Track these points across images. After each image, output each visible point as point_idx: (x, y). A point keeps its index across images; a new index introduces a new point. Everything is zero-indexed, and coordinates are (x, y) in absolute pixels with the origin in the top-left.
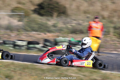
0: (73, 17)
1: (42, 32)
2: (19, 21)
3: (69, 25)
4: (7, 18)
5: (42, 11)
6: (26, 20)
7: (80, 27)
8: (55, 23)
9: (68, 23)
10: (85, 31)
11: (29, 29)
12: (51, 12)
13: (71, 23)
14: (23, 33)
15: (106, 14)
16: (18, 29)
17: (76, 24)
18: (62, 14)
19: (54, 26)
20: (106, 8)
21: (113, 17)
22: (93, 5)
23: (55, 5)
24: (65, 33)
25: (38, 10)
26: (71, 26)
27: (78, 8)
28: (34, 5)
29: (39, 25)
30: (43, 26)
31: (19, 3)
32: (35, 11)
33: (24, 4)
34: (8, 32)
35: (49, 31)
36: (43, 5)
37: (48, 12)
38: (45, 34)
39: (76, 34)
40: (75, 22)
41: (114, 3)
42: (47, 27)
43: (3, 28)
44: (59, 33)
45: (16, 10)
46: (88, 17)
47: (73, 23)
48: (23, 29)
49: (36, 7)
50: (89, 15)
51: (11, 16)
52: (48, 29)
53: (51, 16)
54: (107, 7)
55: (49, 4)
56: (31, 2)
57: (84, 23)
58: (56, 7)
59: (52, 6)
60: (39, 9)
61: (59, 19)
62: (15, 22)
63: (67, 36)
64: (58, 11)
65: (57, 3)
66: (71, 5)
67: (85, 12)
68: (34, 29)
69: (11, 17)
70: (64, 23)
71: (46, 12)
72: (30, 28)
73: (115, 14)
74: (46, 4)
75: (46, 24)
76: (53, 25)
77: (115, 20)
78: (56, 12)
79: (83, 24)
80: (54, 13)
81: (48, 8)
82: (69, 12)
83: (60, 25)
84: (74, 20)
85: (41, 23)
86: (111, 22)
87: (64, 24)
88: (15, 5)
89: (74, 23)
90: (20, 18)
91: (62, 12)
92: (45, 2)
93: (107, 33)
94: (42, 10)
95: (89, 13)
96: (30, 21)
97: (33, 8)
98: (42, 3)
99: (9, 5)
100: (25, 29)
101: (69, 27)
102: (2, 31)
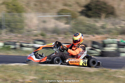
1: (90, 34)
2: (66, 23)
3: (118, 25)
4: (53, 21)
5: (89, 13)
6: (73, 22)
8: (103, 25)
9: (117, 24)
12: (98, 14)
13: (120, 24)
16: (65, 32)
18: (111, 15)
19: (103, 27)
24: (114, 34)
25: (85, 12)
26: (120, 27)
28: (80, 6)
29: (87, 27)
30: (91, 28)
31: (66, 5)
32: (82, 13)
33: (70, 6)
34: (55, 35)
35: (98, 33)
36: (90, 6)
37: (96, 13)
38: (94, 36)
40: (124, 22)
42: (96, 29)
43: (49, 31)
44: (108, 34)
45: (62, 12)
48: (70, 31)
49: (83, 8)
51: (57, 19)
52: (97, 31)
53: (99, 17)
55: (96, 5)
56: (78, 3)
58: (104, 8)
59: (100, 7)
60: (86, 10)
61: (107, 20)
62: (62, 25)
63: (116, 37)
64: (106, 11)
65: (105, 4)
66: (119, 5)
68: (82, 31)
69: (57, 20)
70: (113, 24)
71: (94, 13)
72: (78, 30)
74: (93, 5)
75: (95, 25)
78: (104, 13)
80: (102, 14)
81: (96, 9)
82: (118, 12)
83: (109, 26)
84: (123, 20)
85: (89, 25)
87: (113, 25)
88: (61, 7)
89: (123, 24)
90: (67, 20)
91: (110, 12)
92: (93, 3)
94: (90, 11)
97: (80, 9)
98: (89, 4)
99: (55, 8)
100: (73, 32)
101: (118, 28)
102: (49, 35)
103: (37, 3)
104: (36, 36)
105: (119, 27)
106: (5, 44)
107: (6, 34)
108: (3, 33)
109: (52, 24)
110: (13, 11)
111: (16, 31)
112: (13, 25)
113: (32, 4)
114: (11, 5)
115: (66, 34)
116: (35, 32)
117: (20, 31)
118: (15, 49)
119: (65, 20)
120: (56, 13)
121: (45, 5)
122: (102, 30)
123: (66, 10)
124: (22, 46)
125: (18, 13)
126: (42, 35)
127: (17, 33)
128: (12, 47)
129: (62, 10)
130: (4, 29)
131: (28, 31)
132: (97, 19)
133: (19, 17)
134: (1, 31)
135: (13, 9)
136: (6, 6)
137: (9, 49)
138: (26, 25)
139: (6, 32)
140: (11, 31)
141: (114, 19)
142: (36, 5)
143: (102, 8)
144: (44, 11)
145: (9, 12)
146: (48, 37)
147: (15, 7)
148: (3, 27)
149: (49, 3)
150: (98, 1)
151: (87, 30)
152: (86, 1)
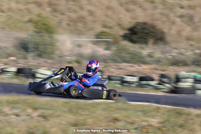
0: (174, 45)
1: (135, 63)
2: (107, 49)
3: (167, 54)
4: (90, 45)
5: (134, 37)
6: (114, 48)
7: (183, 58)
8: (150, 52)
9: (167, 52)
10: (189, 63)
11: (119, 60)
12: (145, 39)
13: (171, 53)
14: (111, 64)
16: (105, 60)
17: (177, 53)
18: (159, 41)
19: (150, 56)
22: (198, 30)
23: (150, 29)
24: (164, 65)
25: (129, 36)
27: (179, 33)
28: (123, 28)
30: (136, 55)
31: (105, 26)
32: (125, 37)
33: (110, 28)
35: (145, 63)
36: (136, 30)
37: (142, 38)
38: (140, 66)
39: (178, 66)
40: (176, 51)
42: (141, 57)
44: (157, 64)
45: (101, 35)
46: (191, 45)
48: (111, 59)
49: (127, 32)
50: (192, 43)
51: (95, 43)
52: (143, 60)
53: (146, 43)
55: (143, 28)
56: (120, 25)
57: (187, 52)
58: (152, 32)
59: (147, 31)
60: (130, 34)
61: (155, 47)
62: (101, 51)
63: (167, 69)
64: (154, 37)
65: (153, 27)
66: (170, 29)
67: (188, 39)
68: (126, 59)
69: (95, 44)
70: (163, 53)
71: (139, 38)
72: (120, 58)
74: (139, 27)
75: (140, 53)
76: (148, 55)
78: (152, 38)
79: (186, 54)
80: (149, 39)
81: (142, 33)
82: (168, 38)
83: (158, 55)
84: (175, 48)
85: (134, 53)
87: (163, 54)
88: (99, 29)
89: (174, 53)
90: (107, 45)
91: (159, 38)
92: (139, 25)
94: (134, 35)
95: (193, 40)
96: (120, 49)
97: (122, 33)
98: (134, 27)
99: (92, 29)
100: (114, 60)
101: (168, 58)
103: (71, 23)
104: (70, 63)
105: (170, 57)
107: (33, 59)
108: (29, 57)
109: (89, 49)
110: (42, 31)
111: (46, 56)
112: (41, 48)
113: (64, 23)
114: (40, 24)
115: (106, 63)
116: (68, 58)
117: (51, 56)
119: (104, 45)
120: (94, 35)
121: (80, 25)
122: (149, 59)
123: (107, 33)
125: (48, 33)
126: (78, 62)
127: (47, 58)
129: (102, 32)
130: (31, 53)
131: (60, 57)
132: (143, 46)
133: (49, 39)
134: (28, 54)
135: (42, 29)
136: (34, 25)
138: (58, 49)
139: (34, 56)
140: (40, 56)
141: (163, 46)
142: (69, 25)
143: (150, 32)
144: (79, 33)
145: (38, 32)
146: (84, 65)
147: (44, 26)
148: (29, 50)
149: (85, 23)
150: (145, 24)
151: (131, 59)
152: (130, 22)
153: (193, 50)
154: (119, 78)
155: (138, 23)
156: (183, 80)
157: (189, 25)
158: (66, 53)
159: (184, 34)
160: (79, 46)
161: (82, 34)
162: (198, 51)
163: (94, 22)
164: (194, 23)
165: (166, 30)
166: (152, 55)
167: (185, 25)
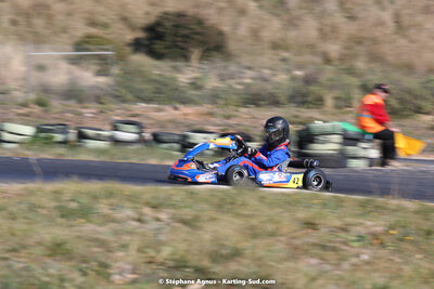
0: (246, 60)
2: (99, 73)
3: (234, 81)
4: (64, 65)
5: (159, 46)
6: (115, 70)
8: (196, 78)
9: (232, 77)
10: (283, 99)
11: (129, 96)
12: (183, 49)
13: (240, 78)
14: (114, 106)
15: (334, 49)
16: (98, 97)
17: (252, 78)
18: (214, 53)
19: (195, 85)
20: (333, 31)
21: (355, 56)
23: (193, 27)
24: (228, 105)
25: (147, 42)
26: (239, 84)
27: (255, 34)
28: (133, 28)
29: (157, 86)
30: (165, 85)
31: (93, 24)
32: (137, 46)
33: (105, 26)
34: (72, 103)
35: (185, 101)
36: (160, 29)
37: (177, 46)
38: (176, 109)
40: (250, 73)
41: (352, 18)
42: (176, 89)
43: (56, 94)
44: (213, 104)
45: (88, 43)
46: (284, 60)
47: (244, 78)
48: (112, 95)
49: (141, 35)
50: (285, 54)
51: (74, 61)
53: (186, 58)
54: (334, 29)
55: (177, 26)
56: (125, 19)
57: (274, 75)
58: (197, 33)
59: (185, 32)
60: (150, 39)
61: (206, 66)
62: (88, 78)
63: (236, 113)
64: (203, 43)
65: (200, 22)
66: (236, 26)
67: (275, 46)
69: (74, 64)
70: (222, 78)
71: (169, 48)
72: (131, 92)
73: (359, 49)
74: (168, 24)
75: (174, 79)
76: (190, 84)
77: (361, 64)
78: (197, 46)
80: (192, 50)
81: (176, 35)
82: (232, 46)
83: (212, 83)
84: (249, 68)
85: (162, 80)
86: (351, 72)
87: (222, 80)
88: (81, 30)
89: (248, 78)
90: (99, 64)
91: (213, 45)
92: (168, 19)
93: (343, 103)
94: (157, 41)
95: (287, 49)
97: (130, 36)
98: (158, 24)
99: (64, 30)
101: (235, 89)
102: (56, 104)
103: (18, 18)
105: (239, 87)
106: (40, 130)
109: (60, 76)
113: (5, 20)
115: (101, 103)
116: (18, 94)
118: (64, 142)
119: (95, 64)
120: (71, 45)
121: (39, 22)
122: (195, 92)
123: (98, 37)
124: (82, 136)
126: (41, 103)
128: (59, 137)
129: (88, 37)
132: (178, 63)
137: (49, 142)
141: (223, 64)
142: (14, 23)
143: (192, 33)
144: (38, 40)
146: (55, 110)
149: (50, 18)
150: (180, 15)
151: (155, 93)
152: (147, 13)
153: (289, 71)
154: (176, 138)
155: (166, 13)
156: (321, 138)
157: (277, 15)
158: (13, 85)
159: (267, 35)
160: (41, 68)
161: (44, 42)
162: (298, 73)
163: (69, 14)
164: (288, 11)
165: (226, 29)
166: (199, 83)
167: (267, 17)
